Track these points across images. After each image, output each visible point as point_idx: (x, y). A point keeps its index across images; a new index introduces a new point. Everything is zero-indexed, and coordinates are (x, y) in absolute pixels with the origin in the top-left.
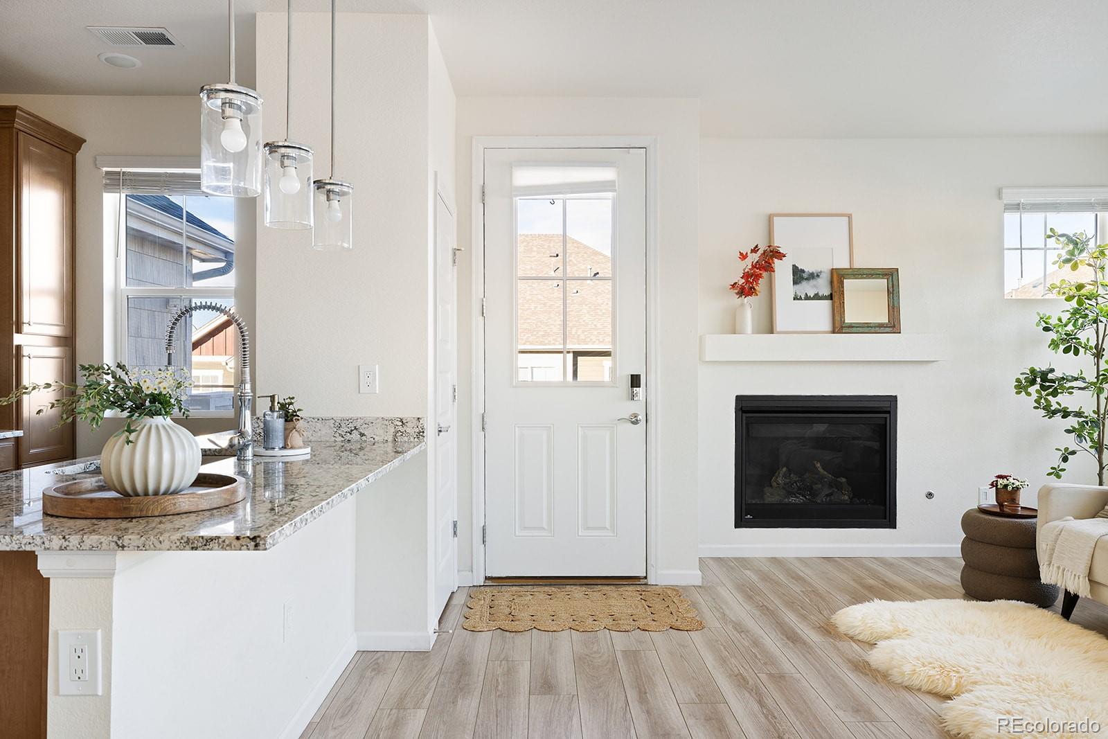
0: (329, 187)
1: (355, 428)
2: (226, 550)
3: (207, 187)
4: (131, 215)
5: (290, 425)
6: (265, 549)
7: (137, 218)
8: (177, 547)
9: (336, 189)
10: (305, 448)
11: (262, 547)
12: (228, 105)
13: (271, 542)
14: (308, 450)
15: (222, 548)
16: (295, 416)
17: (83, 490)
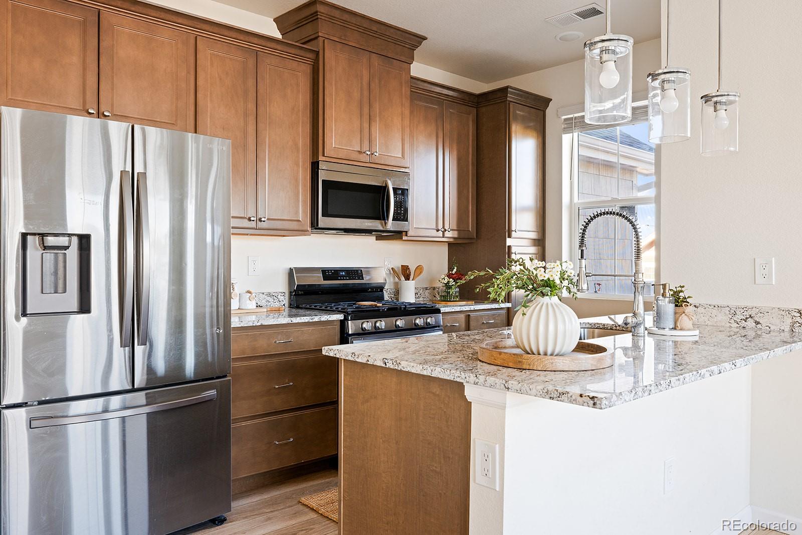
0: (715, 99)
1: (750, 316)
2: (573, 403)
3: (590, 119)
4: (582, 145)
5: (680, 310)
6: (601, 409)
7: (587, 147)
8: (541, 395)
9: (723, 99)
10: (694, 330)
11: (598, 406)
12: (604, 52)
13: (607, 403)
14: (697, 332)
15: (570, 401)
16: (685, 302)
17: (506, 346)
